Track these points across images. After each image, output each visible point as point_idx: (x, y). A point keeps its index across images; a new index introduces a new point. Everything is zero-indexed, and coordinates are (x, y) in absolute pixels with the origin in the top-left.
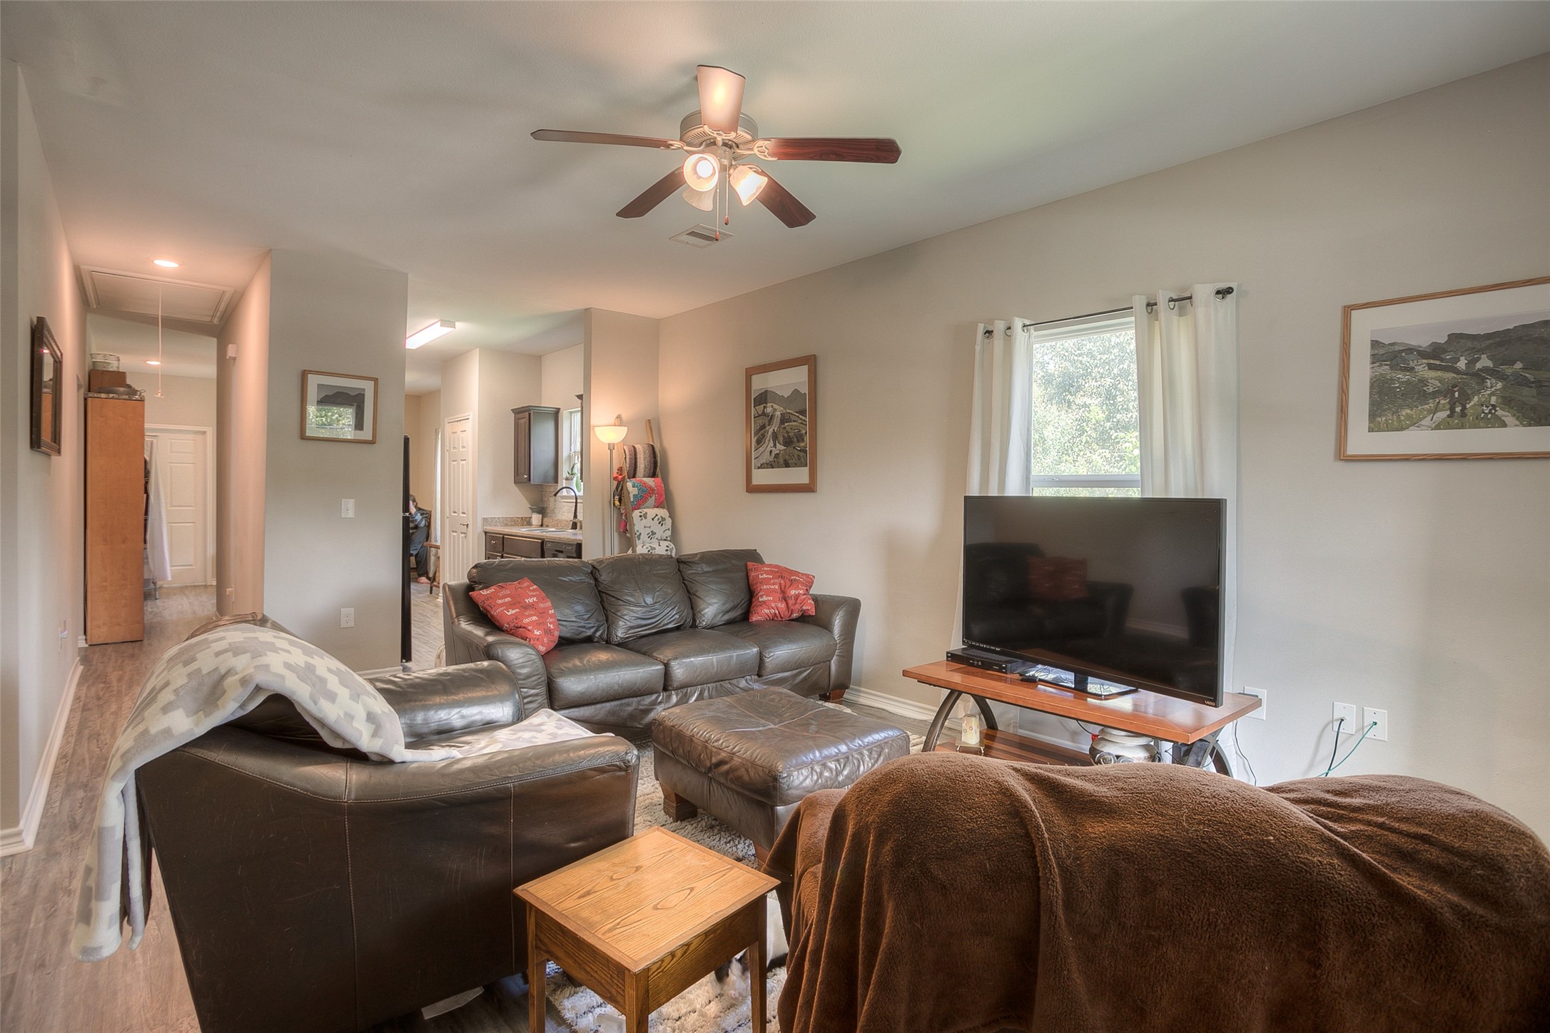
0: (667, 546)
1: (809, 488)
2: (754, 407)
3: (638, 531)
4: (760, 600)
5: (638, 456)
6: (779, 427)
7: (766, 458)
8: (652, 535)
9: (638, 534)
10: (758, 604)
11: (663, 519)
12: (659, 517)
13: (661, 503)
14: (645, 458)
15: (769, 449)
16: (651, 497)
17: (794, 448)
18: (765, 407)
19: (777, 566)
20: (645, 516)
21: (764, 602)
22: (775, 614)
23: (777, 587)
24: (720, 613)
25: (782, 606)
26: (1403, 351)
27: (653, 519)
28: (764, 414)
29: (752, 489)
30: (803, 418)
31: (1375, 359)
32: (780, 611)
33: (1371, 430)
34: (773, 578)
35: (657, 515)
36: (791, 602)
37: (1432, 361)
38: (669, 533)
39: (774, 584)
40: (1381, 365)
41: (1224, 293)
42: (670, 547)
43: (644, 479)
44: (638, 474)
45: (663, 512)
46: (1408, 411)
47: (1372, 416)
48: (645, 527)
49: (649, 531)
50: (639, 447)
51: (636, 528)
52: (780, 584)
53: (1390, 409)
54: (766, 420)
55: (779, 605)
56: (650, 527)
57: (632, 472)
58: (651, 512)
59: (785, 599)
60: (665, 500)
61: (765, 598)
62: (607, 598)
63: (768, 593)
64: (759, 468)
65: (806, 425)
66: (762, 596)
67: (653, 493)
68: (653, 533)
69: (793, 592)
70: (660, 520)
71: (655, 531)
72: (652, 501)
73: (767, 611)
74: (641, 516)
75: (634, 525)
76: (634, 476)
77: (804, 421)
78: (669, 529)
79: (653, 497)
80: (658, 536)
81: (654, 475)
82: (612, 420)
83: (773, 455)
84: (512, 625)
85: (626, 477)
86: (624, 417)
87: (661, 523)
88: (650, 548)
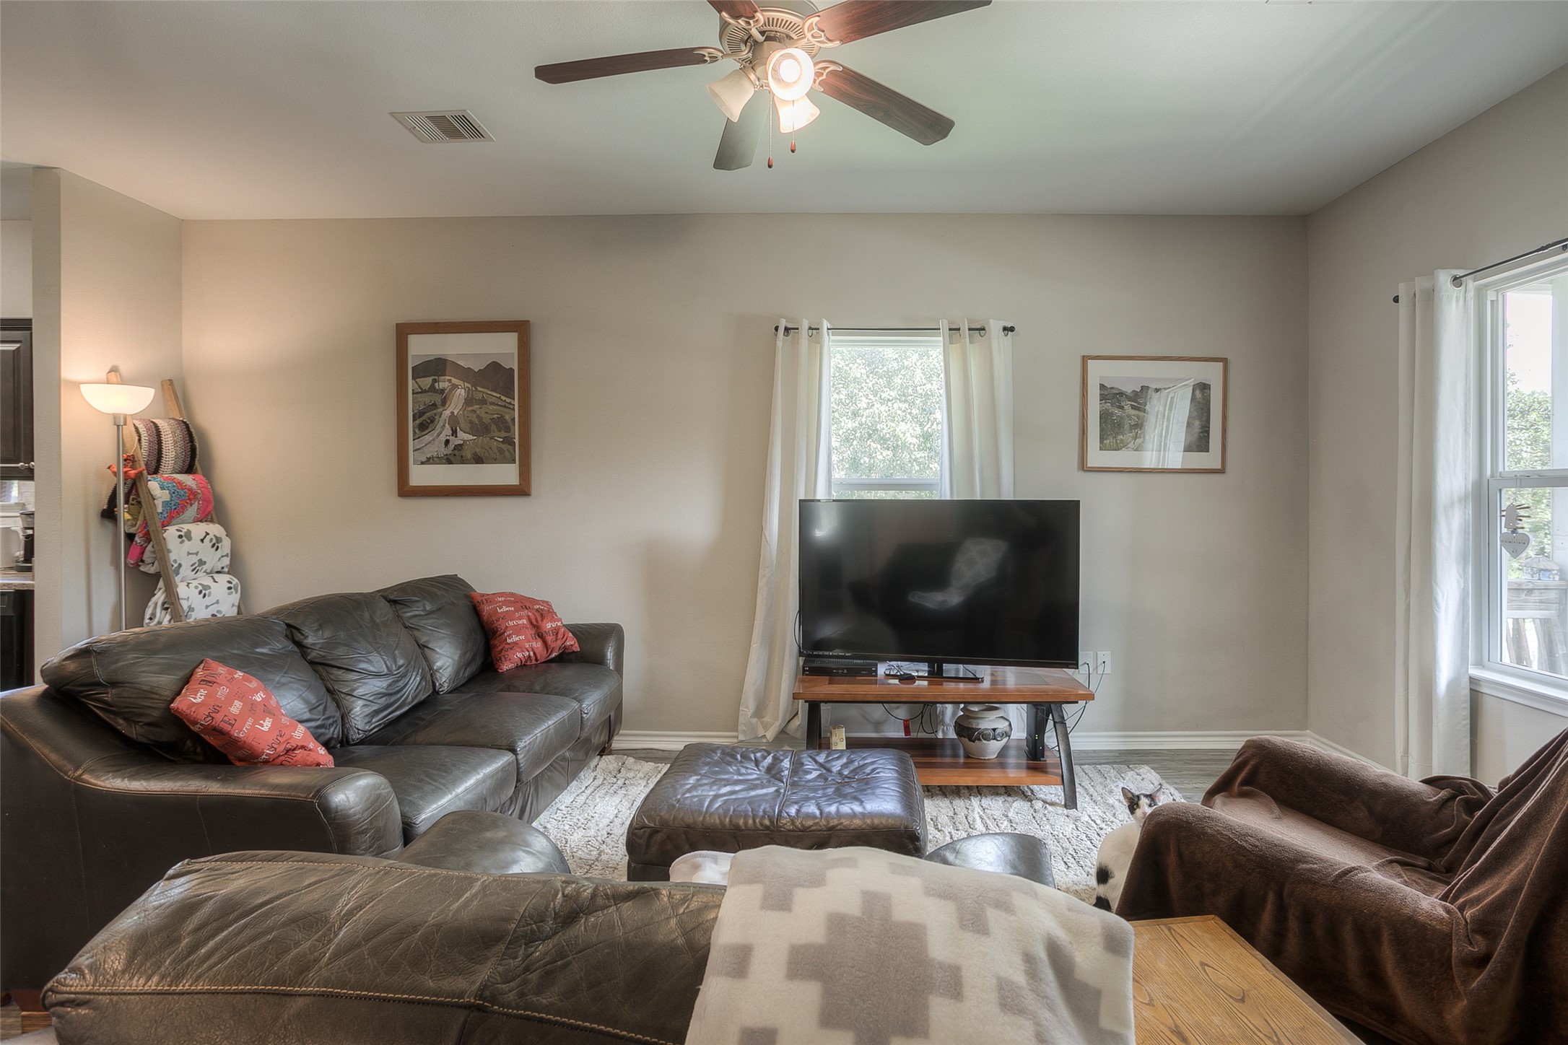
0: (229, 582)
1: (521, 491)
2: (413, 379)
3: (175, 561)
4: (509, 641)
5: (163, 438)
6: (463, 409)
7: (438, 449)
8: (199, 566)
9: (176, 565)
10: (507, 647)
11: (219, 540)
12: (211, 536)
13: (207, 515)
14: (175, 442)
15: (443, 438)
16: (191, 505)
17: (491, 438)
18: (435, 381)
19: (512, 595)
20: (188, 536)
21: (516, 643)
22: (529, 656)
23: (525, 621)
24: (462, 668)
25: (538, 645)
26: (1118, 394)
27: (202, 540)
28: (432, 389)
29: (406, 490)
30: (508, 400)
31: (1103, 398)
32: (536, 652)
33: (1101, 449)
34: (516, 611)
35: (207, 534)
36: (550, 639)
37: (1133, 403)
38: (226, 561)
39: (520, 618)
40: (1106, 403)
41: (1008, 330)
42: (234, 583)
43: (175, 476)
44: (163, 468)
45: (215, 529)
46: (1121, 437)
47: (1102, 439)
48: (189, 554)
49: (195, 559)
50: (164, 425)
51: (172, 556)
52: (528, 617)
53: (1111, 434)
54: (437, 399)
55: (534, 645)
56: (197, 554)
57: (154, 463)
58: (198, 529)
59: (541, 636)
60: (213, 510)
61: (515, 639)
62: (327, 672)
63: (518, 630)
64: (422, 463)
65: (514, 409)
66: (510, 636)
67: (195, 498)
68: (202, 563)
69: (549, 626)
70: (214, 541)
71: (204, 560)
72: (192, 511)
73: (520, 655)
74: (180, 537)
75: (169, 551)
76: (156, 471)
77: (510, 403)
78: (227, 555)
79: (195, 506)
80: (207, 567)
81: (189, 469)
82: (102, 375)
83: (451, 446)
84: (281, 749)
85: (145, 472)
86: (125, 369)
87: (215, 546)
88: (200, 588)
